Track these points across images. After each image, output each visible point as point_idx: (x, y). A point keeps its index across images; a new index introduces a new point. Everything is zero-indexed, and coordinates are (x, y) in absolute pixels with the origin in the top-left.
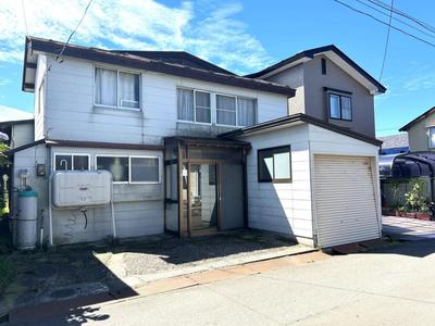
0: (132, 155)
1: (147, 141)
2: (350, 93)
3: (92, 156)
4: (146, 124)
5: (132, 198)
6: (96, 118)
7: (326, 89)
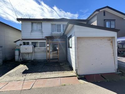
0: (39, 41)
1: (44, 38)
2: (115, 20)
3: (30, 42)
4: (43, 34)
5: (39, 51)
6: (32, 33)
7: (105, 20)
